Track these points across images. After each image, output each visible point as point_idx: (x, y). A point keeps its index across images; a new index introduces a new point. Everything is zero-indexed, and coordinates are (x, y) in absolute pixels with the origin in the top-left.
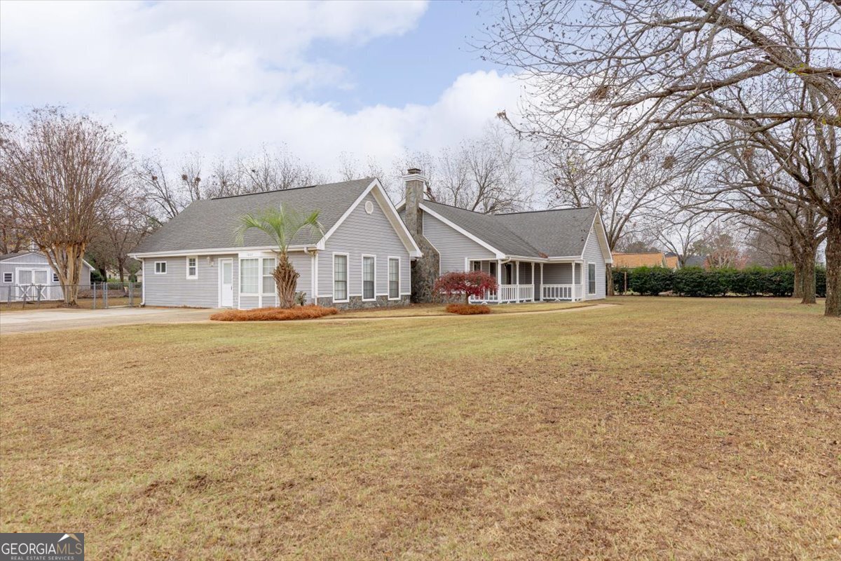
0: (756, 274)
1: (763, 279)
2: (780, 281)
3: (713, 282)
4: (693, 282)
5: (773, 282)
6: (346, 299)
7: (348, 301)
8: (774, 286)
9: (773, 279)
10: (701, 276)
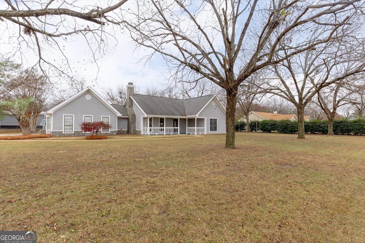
0: (313, 123)
1: (316, 125)
2: (324, 127)
3: (292, 127)
4: (283, 127)
5: (321, 127)
6: (72, 132)
7: (73, 133)
8: (322, 129)
9: (321, 126)
10: (287, 124)
